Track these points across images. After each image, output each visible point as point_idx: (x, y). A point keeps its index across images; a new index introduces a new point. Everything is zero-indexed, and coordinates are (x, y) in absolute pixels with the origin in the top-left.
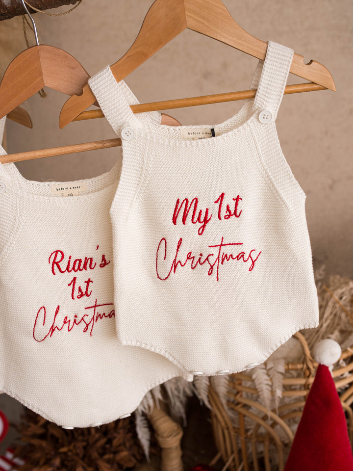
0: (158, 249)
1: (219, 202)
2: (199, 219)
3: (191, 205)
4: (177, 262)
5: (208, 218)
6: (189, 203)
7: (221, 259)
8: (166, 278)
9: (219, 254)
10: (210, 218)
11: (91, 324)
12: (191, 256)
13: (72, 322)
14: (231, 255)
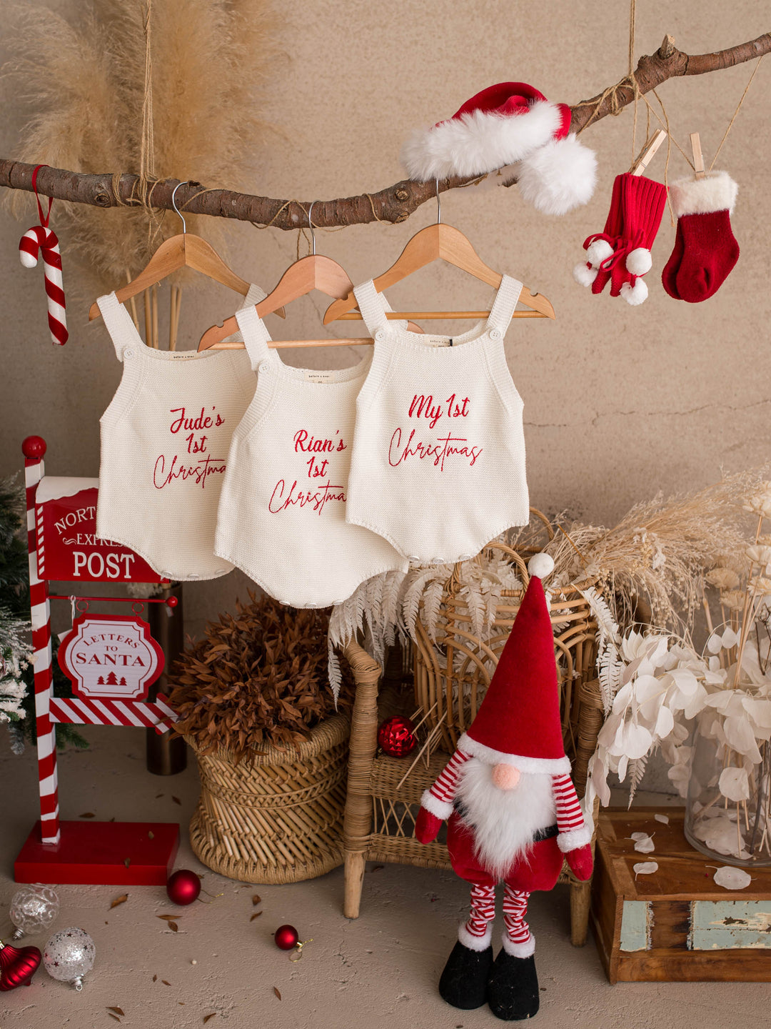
0: (393, 437)
1: (450, 401)
2: (431, 414)
4: (408, 451)
5: (440, 414)
6: (425, 400)
7: (446, 451)
8: (397, 464)
9: (446, 447)
11: (322, 503)
12: (422, 447)
13: (305, 498)
14: (456, 449)
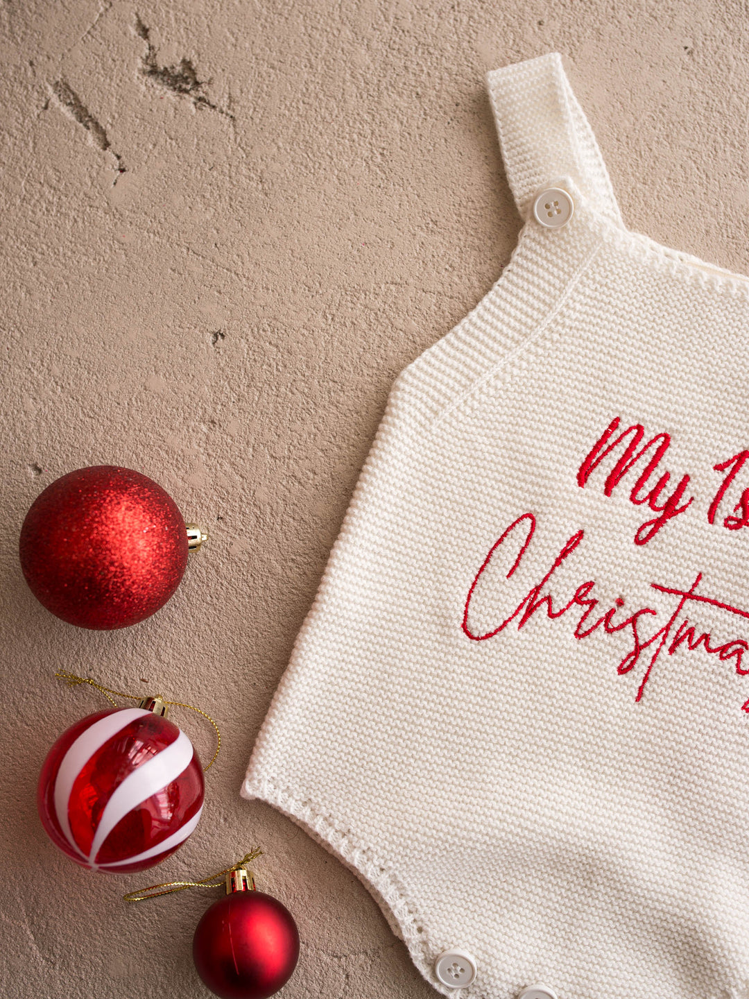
0: (500, 541)
1: (728, 470)
2: (653, 496)
3: (646, 447)
4: (540, 597)
5: (680, 504)
6: (645, 441)
7: (672, 634)
8: (489, 635)
9: (673, 619)
10: (686, 506)
12: (590, 596)
14: (706, 637)
